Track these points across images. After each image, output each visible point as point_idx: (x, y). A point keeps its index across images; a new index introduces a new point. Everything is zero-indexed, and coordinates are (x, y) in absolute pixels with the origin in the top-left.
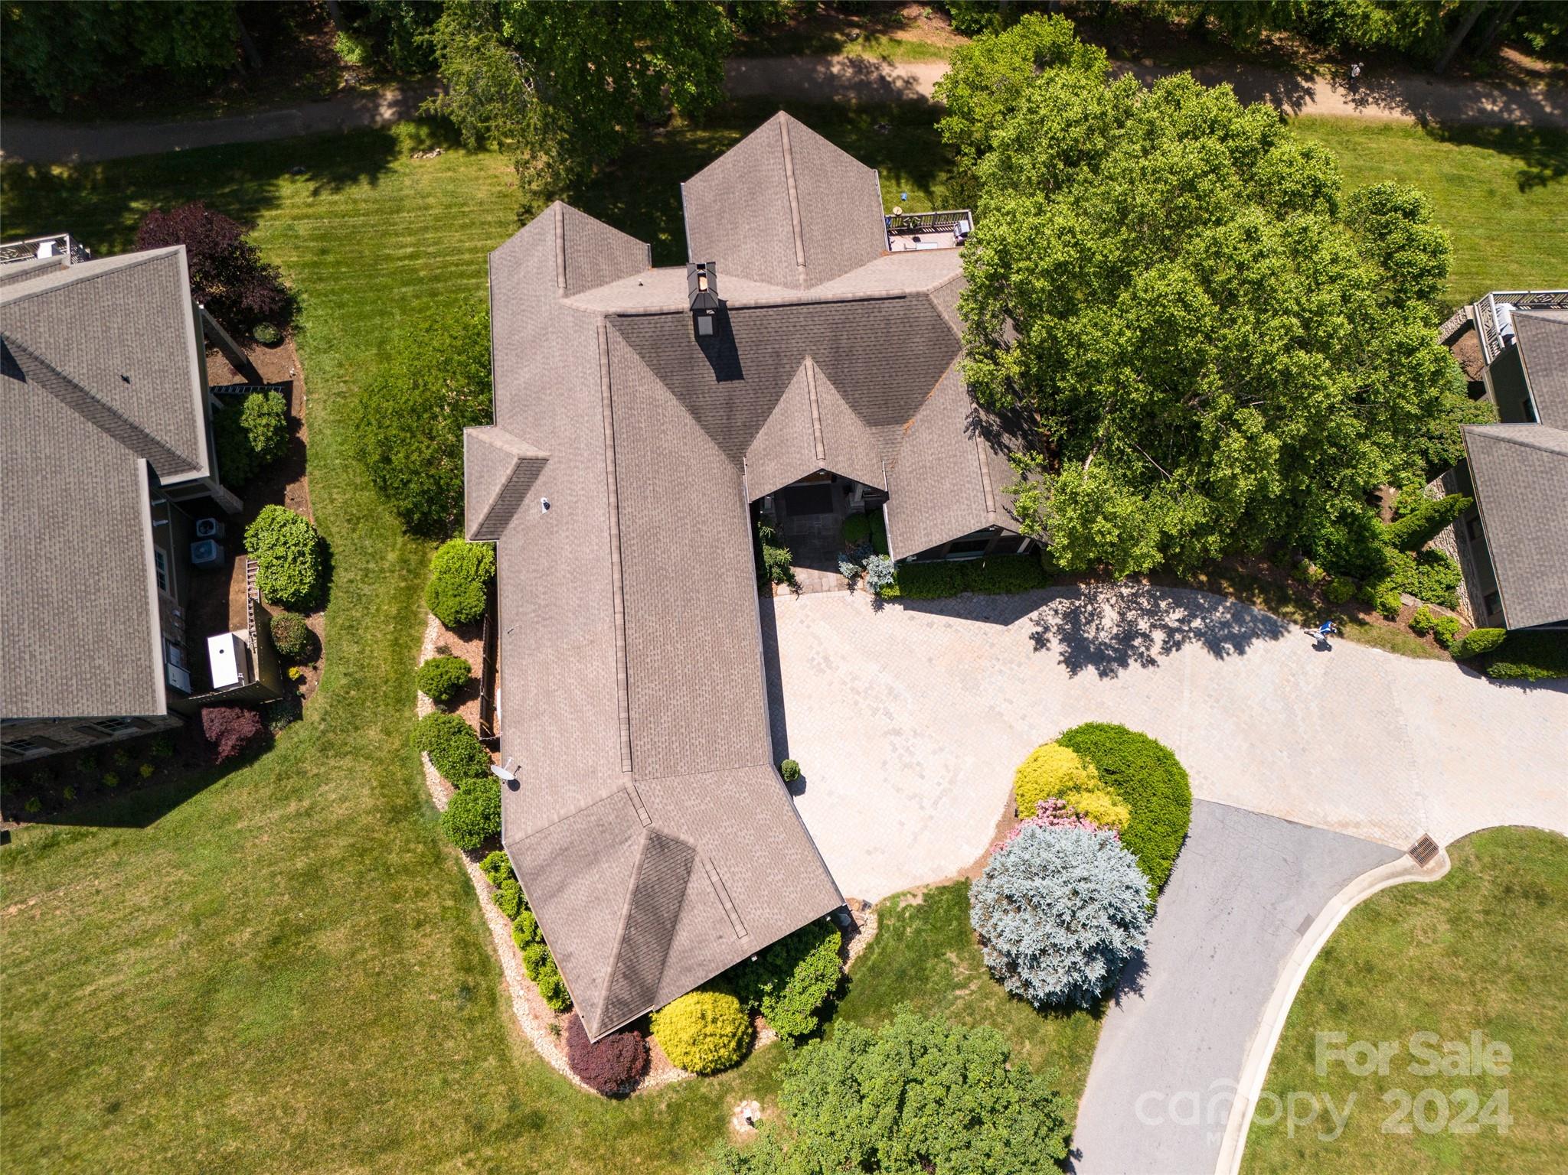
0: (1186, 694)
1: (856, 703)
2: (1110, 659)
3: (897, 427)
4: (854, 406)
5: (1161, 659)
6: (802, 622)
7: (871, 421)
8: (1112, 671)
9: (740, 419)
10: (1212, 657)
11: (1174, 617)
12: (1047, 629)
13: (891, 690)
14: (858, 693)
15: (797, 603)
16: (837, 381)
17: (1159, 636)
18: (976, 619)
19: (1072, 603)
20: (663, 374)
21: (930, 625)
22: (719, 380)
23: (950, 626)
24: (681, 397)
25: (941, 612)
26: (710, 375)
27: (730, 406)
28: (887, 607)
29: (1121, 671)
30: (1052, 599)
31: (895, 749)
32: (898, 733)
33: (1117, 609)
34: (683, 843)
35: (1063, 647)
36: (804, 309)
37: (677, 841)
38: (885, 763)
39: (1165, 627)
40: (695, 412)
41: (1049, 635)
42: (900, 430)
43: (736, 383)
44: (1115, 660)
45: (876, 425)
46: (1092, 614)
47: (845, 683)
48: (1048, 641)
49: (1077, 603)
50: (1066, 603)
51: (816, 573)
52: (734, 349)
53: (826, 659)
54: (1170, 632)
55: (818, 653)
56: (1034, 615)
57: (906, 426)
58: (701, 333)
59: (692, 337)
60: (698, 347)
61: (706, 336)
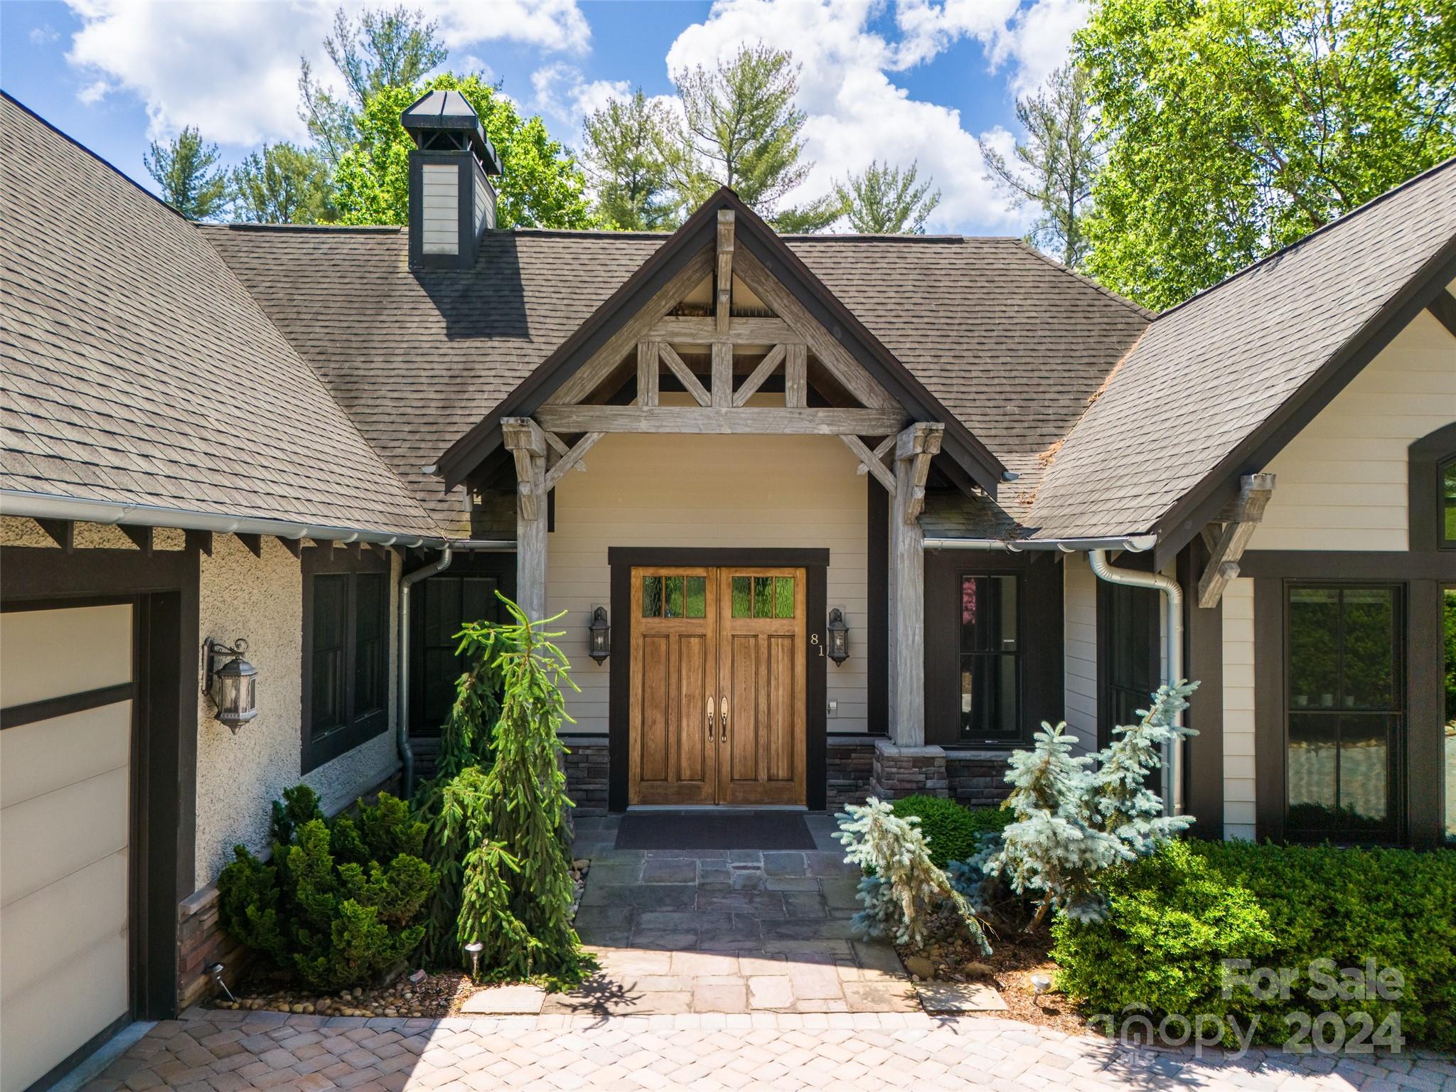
52: (509, 288)
58: (427, 248)
59: (404, 266)
60: (411, 279)
61: (441, 260)
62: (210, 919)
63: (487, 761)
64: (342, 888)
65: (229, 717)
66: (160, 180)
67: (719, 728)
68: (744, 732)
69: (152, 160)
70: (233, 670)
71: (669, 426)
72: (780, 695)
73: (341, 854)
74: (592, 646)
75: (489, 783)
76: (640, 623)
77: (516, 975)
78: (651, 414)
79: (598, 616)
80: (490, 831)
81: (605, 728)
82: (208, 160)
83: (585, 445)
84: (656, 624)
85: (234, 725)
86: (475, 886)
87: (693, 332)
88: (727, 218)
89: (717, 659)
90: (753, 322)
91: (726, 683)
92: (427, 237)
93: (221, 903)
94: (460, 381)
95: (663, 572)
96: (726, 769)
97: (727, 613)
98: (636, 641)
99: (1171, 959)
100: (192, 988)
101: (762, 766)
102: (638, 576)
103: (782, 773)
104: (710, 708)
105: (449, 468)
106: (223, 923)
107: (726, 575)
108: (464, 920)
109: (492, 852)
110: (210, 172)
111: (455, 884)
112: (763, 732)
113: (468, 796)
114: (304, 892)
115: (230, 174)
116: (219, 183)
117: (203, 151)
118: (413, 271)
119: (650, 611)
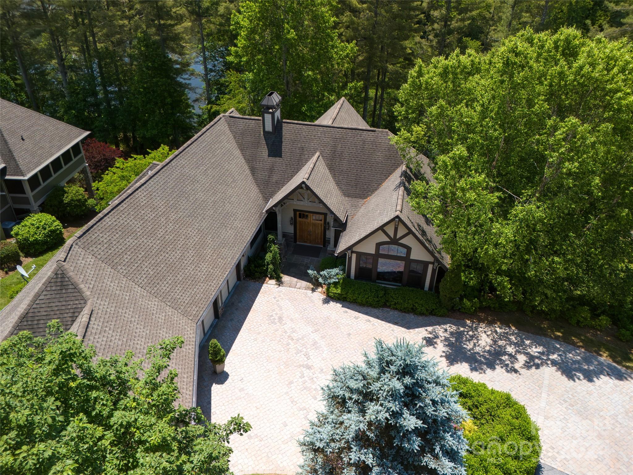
0: (544, 395)
1: (288, 344)
2: (481, 363)
3: (360, 200)
4: (338, 184)
5: (523, 371)
6: (275, 298)
7: (347, 194)
8: (482, 369)
9: (275, 178)
10: (564, 378)
11: (535, 350)
12: (437, 337)
13: (315, 343)
14: (292, 339)
15: (277, 290)
16: (331, 168)
17: (522, 359)
18: (389, 322)
19: (459, 329)
20: (242, 148)
21: (356, 318)
22: (269, 156)
23: (369, 321)
24: (248, 161)
25: (366, 314)
26: (265, 152)
27: (271, 170)
28: (332, 304)
29: (489, 371)
30: (445, 323)
31: (302, 376)
32: (309, 367)
33: (491, 337)
34: (80, 291)
35: (446, 349)
36: (321, 129)
37: (76, 288)
38: (291, 383)
39: (527, 354)
40: (253, 170)
41: (438, 341)
42: (361, 201)
43: (278, 159)
44: (485, 364)
45: (348, 196)
46: (472, 337)
47: (286, 332)
48: (436, 343)
49: (462, 329)
50: (454, 328)
51: (296, 280)
52: (281, 142)
53: (280, 318)
54: (532, 358)
55: (276, 314)
56: (430, 329)
57: (365, 200)
58: (266, 130)
59: (262, 133)
60: (263, 138)
61: (268, 133)
67: (310, 234)
68: (314, 235)
74: (291, 223)
75: (271, 256)
76: (298, 219)
77: (274, 279)
78: (296, 202)
79: (291, 218)
81: (293, 232)
86: (269, 270)
89: (310, 225)
91: (311, 229)
92: (266, 127)
95: (302, 213)
96: (311, 240)
97: (312, 219)
100: (242, 278)
101: (317, 240)
102: (298, 213)
103: (320, 241)
106: (244, 273)
107: (311, 214)
108: (268, 273)
109: (271, 266)
112: (317, 236)
118: (264, 135)
119: (300, 217)
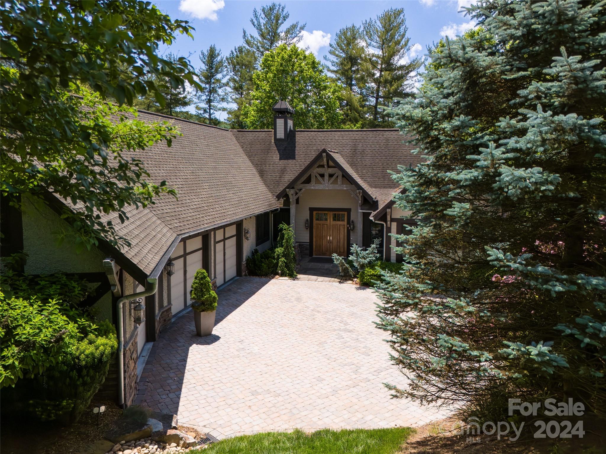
3: (391, 189)
6: (289, 287)
15: (291, 282)
20: (250, 155)
22: (281, 159)
26: (276, 156)
43: (290, 161)
52: (294, 147)
57: (396, 189)
58: (278, 137)
59: (273, 141)
60: (274, 145)
61: (280, 140)
62: (245, 265)
63: (282, 246)
64: (262, 262)
65: (247, 238)
66: (204, 62)
67: (330, 242)
68: (335, 243)
69: (201, 56)
70: (247, 233)
71: (317, 188)
72: (342, 236)
73: (262, 258)
74: (306, 226)
75: (283, 249)
76: (315, 222)
77: (286, 276)
78: (314, 186)
79: (307, 220)
80: (283, 256)
81: (308, 241)
82: (218, 54)
83: (302, 191)
84: (318, 222)
85: (248, 240)
86: (280, 263)
87: (321, 170)
88: (324, 154)
89: (330, 229)
90: (332, 169)
91: (331, 234)
92: (277, 135)
93: (246, 263)
94: (283, 171)
95: (320, 212)
96: (331, 250)
97: (332, 220)
98: (314, 225)
99: (368, 276)
100: (244, 274)
101: (338, 249)
102: (315, 213)
103: (342, 251)
104: (328, 238)
105: (278, 197)
106: (247, 266)
107: (332, 213)
108: (279, 268)
109: (283, 259)
110: (219, 58)
111: (277, 263)
112: (338, 243)
113: (280, 251)
114: (257, 262)
115: (225, 59)
116: (221, 62)
117: (217, 52)
118: (275, 143)
119: (317, 220)
